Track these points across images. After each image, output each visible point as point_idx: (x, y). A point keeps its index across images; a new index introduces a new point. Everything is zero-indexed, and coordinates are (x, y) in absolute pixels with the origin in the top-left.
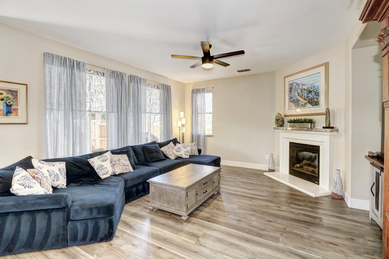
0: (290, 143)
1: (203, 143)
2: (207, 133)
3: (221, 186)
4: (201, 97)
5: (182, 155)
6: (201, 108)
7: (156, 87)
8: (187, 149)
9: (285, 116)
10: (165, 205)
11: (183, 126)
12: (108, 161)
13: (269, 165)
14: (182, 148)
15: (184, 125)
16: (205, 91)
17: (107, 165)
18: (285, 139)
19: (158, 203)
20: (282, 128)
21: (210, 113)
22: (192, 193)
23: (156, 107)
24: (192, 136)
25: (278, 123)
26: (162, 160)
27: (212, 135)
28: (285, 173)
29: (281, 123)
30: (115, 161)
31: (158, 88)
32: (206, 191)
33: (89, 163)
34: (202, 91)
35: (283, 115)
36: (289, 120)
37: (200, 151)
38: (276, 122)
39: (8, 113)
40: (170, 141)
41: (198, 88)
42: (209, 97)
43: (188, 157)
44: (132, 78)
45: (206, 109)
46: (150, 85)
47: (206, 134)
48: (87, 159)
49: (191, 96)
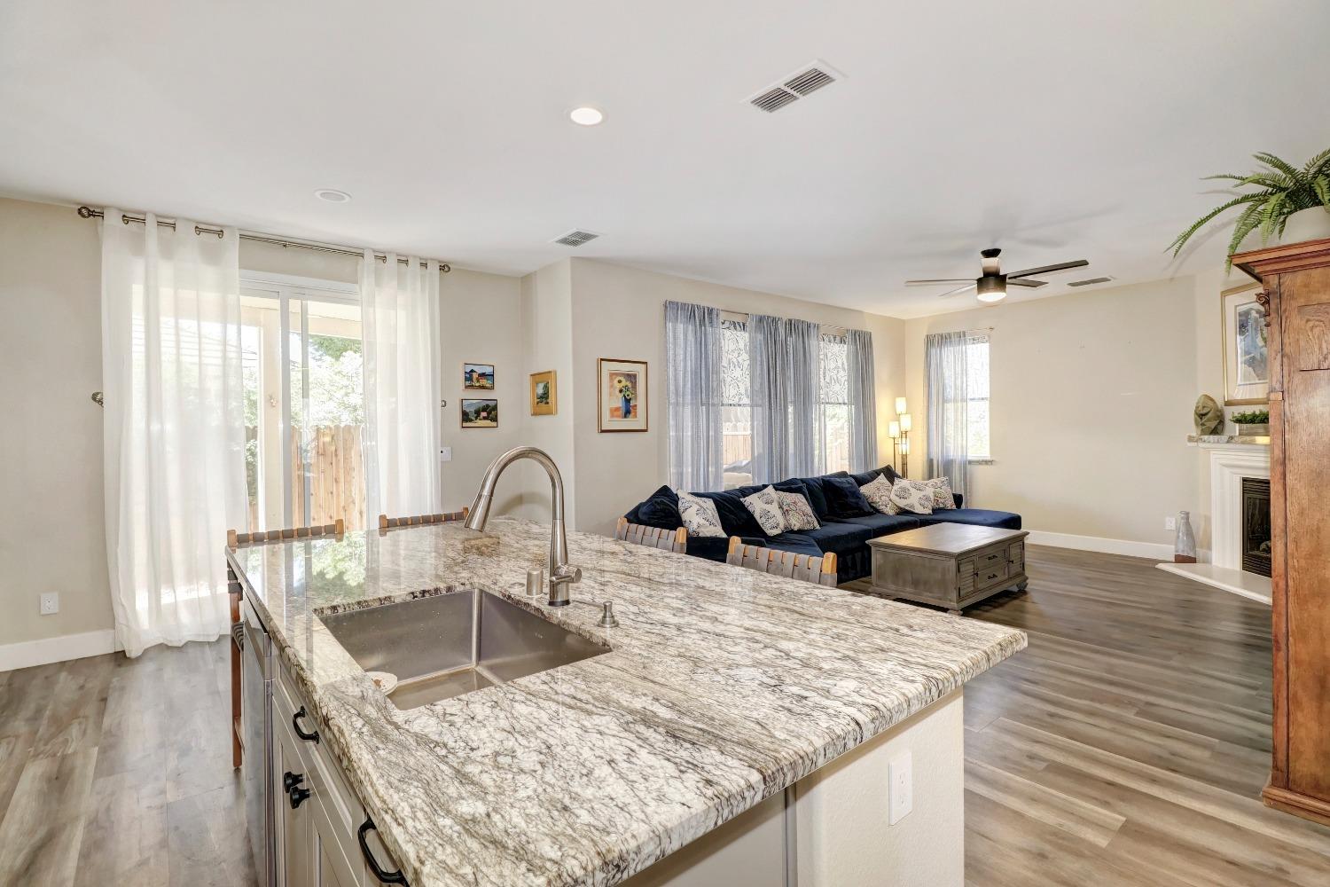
0: (1245, 480)
1: (961, 481)
2: (972, 455)
3: (1027, 573)
4: (955, 356)
5: (912, 506)
6: (955, 385)
7: (838, 339)
8: (923, 493)
9: (1228, 404)
10: (908, 589)
11: (904, 435)
12: (775, 505)
13: (1176, 545)
14: (911, 489)
15: (906, 432)
16: (968, 337)
17: (774, 509)
18: (1227, 471)
19: (893, 587)
20: (1216, 437)
21: (983, 399)
22: (968, 569)
23: (837, 388)
24: (930, 462)
25: (1203, 425)
26: (869, 514)
27: (989, 458)
28: (1228, 566)
29: (1213, 424)
30: (789, 505)
31: (842, 341)
32: (994, 576)
33: (744, 505)
34: (957, 339)
35: (1220, 403)
36: (1236, 415)
37: (958, 499)
38: (1196, 421)
39: (627, 413)
40: (877, 473)
41: (944, 331)
42: (978, 356)
43: (931, 512)
44: (792, 325)
45: (970, 389)
46: (825, 337)
47: (969, 458)
48: (740, 497)
49: (924, 355)
